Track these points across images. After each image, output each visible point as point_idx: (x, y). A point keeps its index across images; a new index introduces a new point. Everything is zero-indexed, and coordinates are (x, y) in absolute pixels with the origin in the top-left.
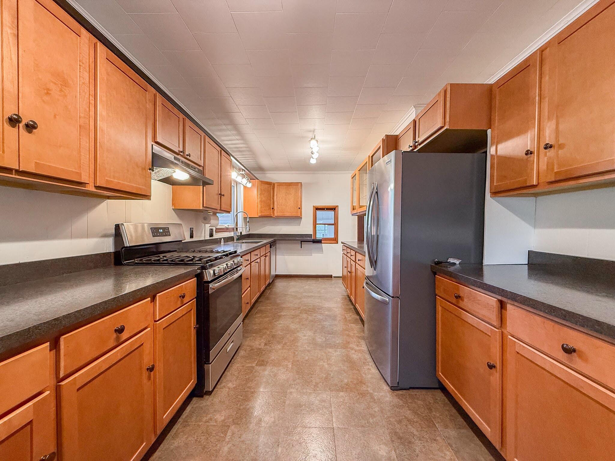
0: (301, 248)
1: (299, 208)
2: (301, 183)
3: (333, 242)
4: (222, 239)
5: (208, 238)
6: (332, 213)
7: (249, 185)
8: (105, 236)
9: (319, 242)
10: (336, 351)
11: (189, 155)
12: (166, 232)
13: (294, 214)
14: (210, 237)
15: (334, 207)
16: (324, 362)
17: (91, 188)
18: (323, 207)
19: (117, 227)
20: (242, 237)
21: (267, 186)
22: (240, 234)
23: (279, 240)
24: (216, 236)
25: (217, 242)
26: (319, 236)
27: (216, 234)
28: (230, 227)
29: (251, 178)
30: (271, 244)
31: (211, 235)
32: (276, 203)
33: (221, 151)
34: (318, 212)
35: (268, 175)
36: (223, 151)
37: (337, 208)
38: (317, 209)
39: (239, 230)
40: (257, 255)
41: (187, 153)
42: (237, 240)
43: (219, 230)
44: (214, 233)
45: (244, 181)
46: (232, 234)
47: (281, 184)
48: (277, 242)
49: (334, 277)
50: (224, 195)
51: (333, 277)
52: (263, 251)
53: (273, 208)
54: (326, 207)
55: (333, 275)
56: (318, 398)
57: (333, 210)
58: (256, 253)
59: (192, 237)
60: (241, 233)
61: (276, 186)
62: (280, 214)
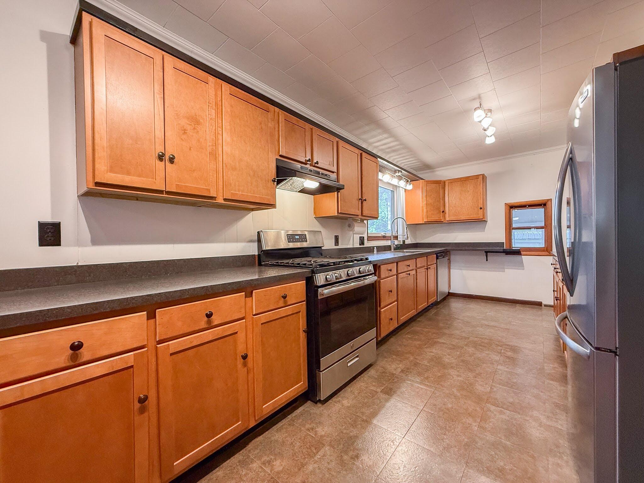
0: (487, 260)
1: (481, 208)
2: (483, 175)
3: (544, 253)
4: (375, 247)
5: (357, 245)
6: (541, 210)
7: (410, 187)
9: (517, 253)
10: (501, 413)
11: (317, 163)
12: (303, 238)
13: (474, 216)
14: (360, 245)
15: (544, 202)
16: (475, 421)
17: (220, 201)
18: (524, 204)
19: (258, 233)
20: (403, 247)
21: (434, 186)
22: (402, 243)
23: (454, 250)
24: (367, 244)
25: (370, 250)
26: (516, 245)
27: (367, 243)
28: (387, 235)
29: (412, 178)
30: (438, 254)
31: (362, 242)
32: (447, 205)
33: (361, 154)
34: (515, 212)
35: (437, 173)
36: (364, 154)
37: (549, 202)
38: (512, 207)
39: (401, 239)
40: (409, 266)
41: (315, 161)
42: (395, 249)
43: (370, 238)
44: (366, 241)
45: (402, 183)
46: (388, 243)
47: (454, 181)
48: (452, 252)
49: (545, 306)
50: (365, 200)
51: (543, 306)
52: (421, 262)
53: (443, 212)
54: (529, 203)
55: (543, 303)
56: (442, 466)
57: (541, 207)
58: (408, 263)
60: (404, 241)
61: (447, 184)
62: (453, 218)
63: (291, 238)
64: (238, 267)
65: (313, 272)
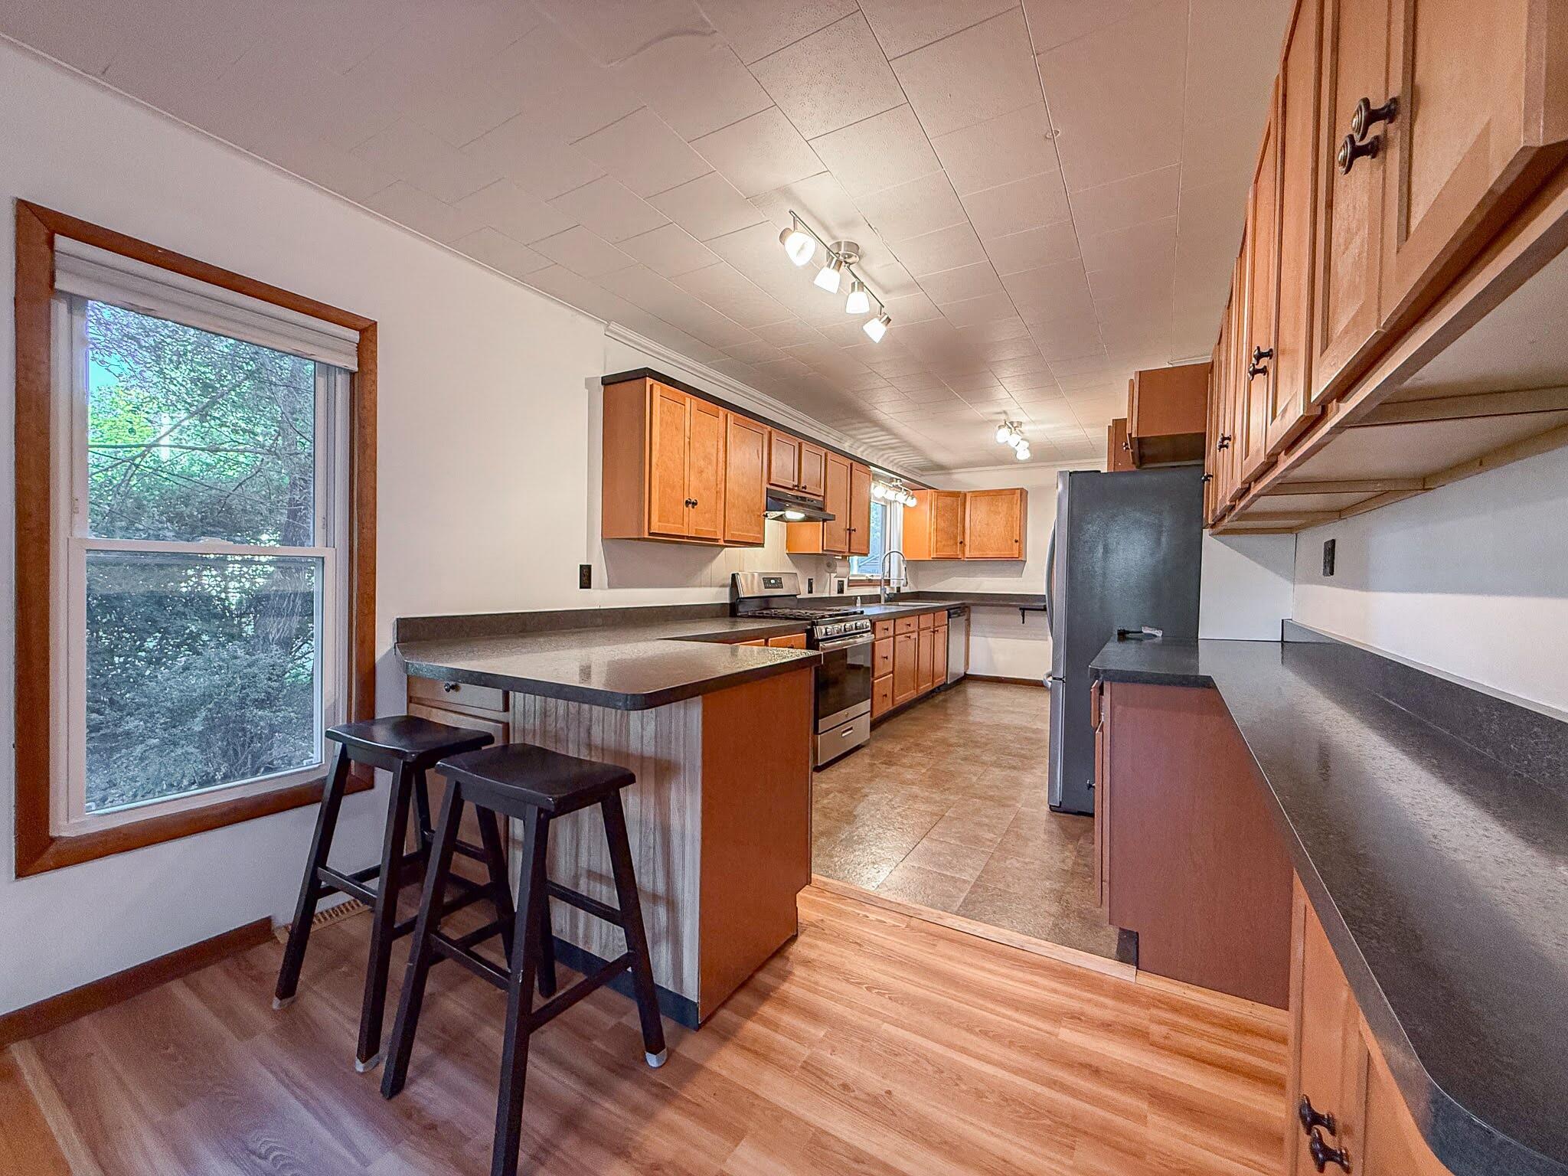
0: (1023, 622)
1: (1016, 541)
2: (1022, 490)
4: (858, 597)
5: (835, 594)
7: (912, 503)
8: (723, 586)
11: (805, 488)
12: (779, 584)
13: (1006, 554)
14: (838, 593)
17: (721, 543)
19: (733, 575)
20: (897, 597)
21: (949, 500)
22: (895, 592)
23: (974, 605)
24: (849, 592)
25: (852, 601)
27: (848, 590)
28: (874, 578)
29: (915, 487)
30: (951, 611)
31: (841, 591)
32: (967, 532)
33: (851, 465)
35: (955, 477)
36: (855, 464)
39: (894, 584)
40: (909, 625)
41: (803, 485)
42: (886, 601)
43: (853, 583)
44: (845, 587)
45: (901, 497)
46: (877, 591)
47: (979, 494)
48: (973, 608)
50: (855, 530)
52: (926, 621)
53: (961, 543)
58: (907, 620)
59: (810, 592)
60: (899, 589)
61: (968, 498)
62: (976, 554)
63: (767, 582)
64: (712, 617)
65: (814, 624)
